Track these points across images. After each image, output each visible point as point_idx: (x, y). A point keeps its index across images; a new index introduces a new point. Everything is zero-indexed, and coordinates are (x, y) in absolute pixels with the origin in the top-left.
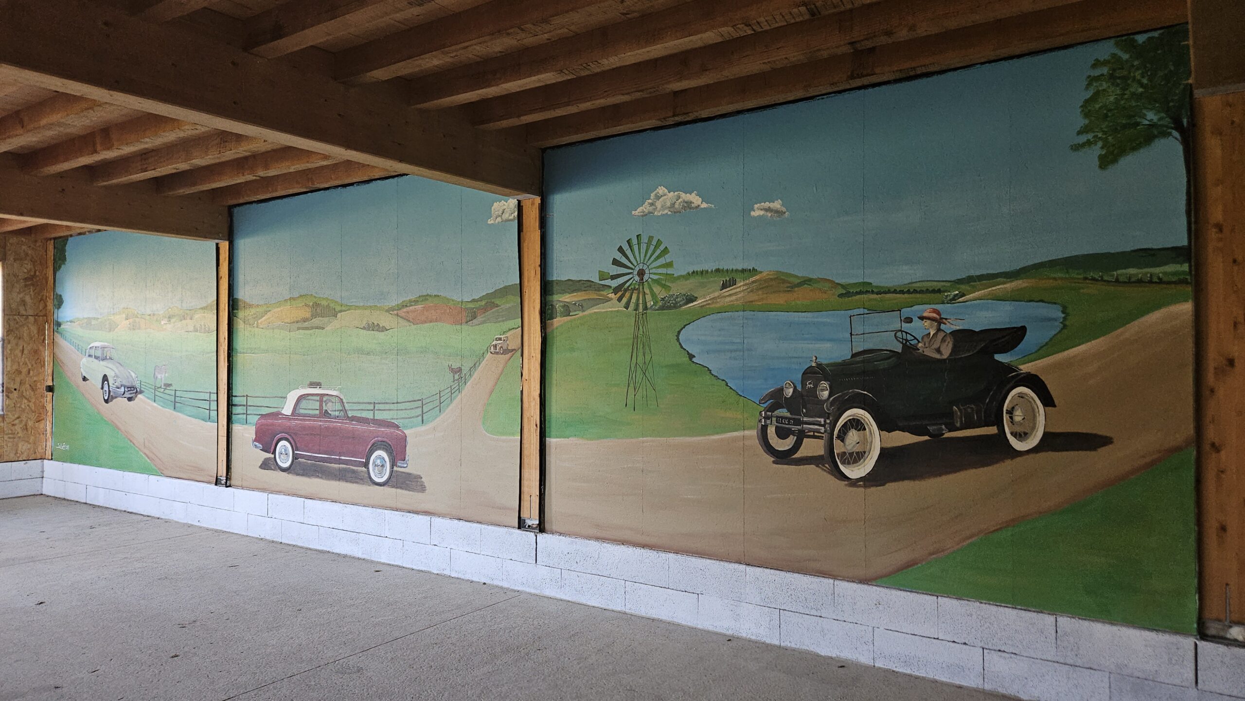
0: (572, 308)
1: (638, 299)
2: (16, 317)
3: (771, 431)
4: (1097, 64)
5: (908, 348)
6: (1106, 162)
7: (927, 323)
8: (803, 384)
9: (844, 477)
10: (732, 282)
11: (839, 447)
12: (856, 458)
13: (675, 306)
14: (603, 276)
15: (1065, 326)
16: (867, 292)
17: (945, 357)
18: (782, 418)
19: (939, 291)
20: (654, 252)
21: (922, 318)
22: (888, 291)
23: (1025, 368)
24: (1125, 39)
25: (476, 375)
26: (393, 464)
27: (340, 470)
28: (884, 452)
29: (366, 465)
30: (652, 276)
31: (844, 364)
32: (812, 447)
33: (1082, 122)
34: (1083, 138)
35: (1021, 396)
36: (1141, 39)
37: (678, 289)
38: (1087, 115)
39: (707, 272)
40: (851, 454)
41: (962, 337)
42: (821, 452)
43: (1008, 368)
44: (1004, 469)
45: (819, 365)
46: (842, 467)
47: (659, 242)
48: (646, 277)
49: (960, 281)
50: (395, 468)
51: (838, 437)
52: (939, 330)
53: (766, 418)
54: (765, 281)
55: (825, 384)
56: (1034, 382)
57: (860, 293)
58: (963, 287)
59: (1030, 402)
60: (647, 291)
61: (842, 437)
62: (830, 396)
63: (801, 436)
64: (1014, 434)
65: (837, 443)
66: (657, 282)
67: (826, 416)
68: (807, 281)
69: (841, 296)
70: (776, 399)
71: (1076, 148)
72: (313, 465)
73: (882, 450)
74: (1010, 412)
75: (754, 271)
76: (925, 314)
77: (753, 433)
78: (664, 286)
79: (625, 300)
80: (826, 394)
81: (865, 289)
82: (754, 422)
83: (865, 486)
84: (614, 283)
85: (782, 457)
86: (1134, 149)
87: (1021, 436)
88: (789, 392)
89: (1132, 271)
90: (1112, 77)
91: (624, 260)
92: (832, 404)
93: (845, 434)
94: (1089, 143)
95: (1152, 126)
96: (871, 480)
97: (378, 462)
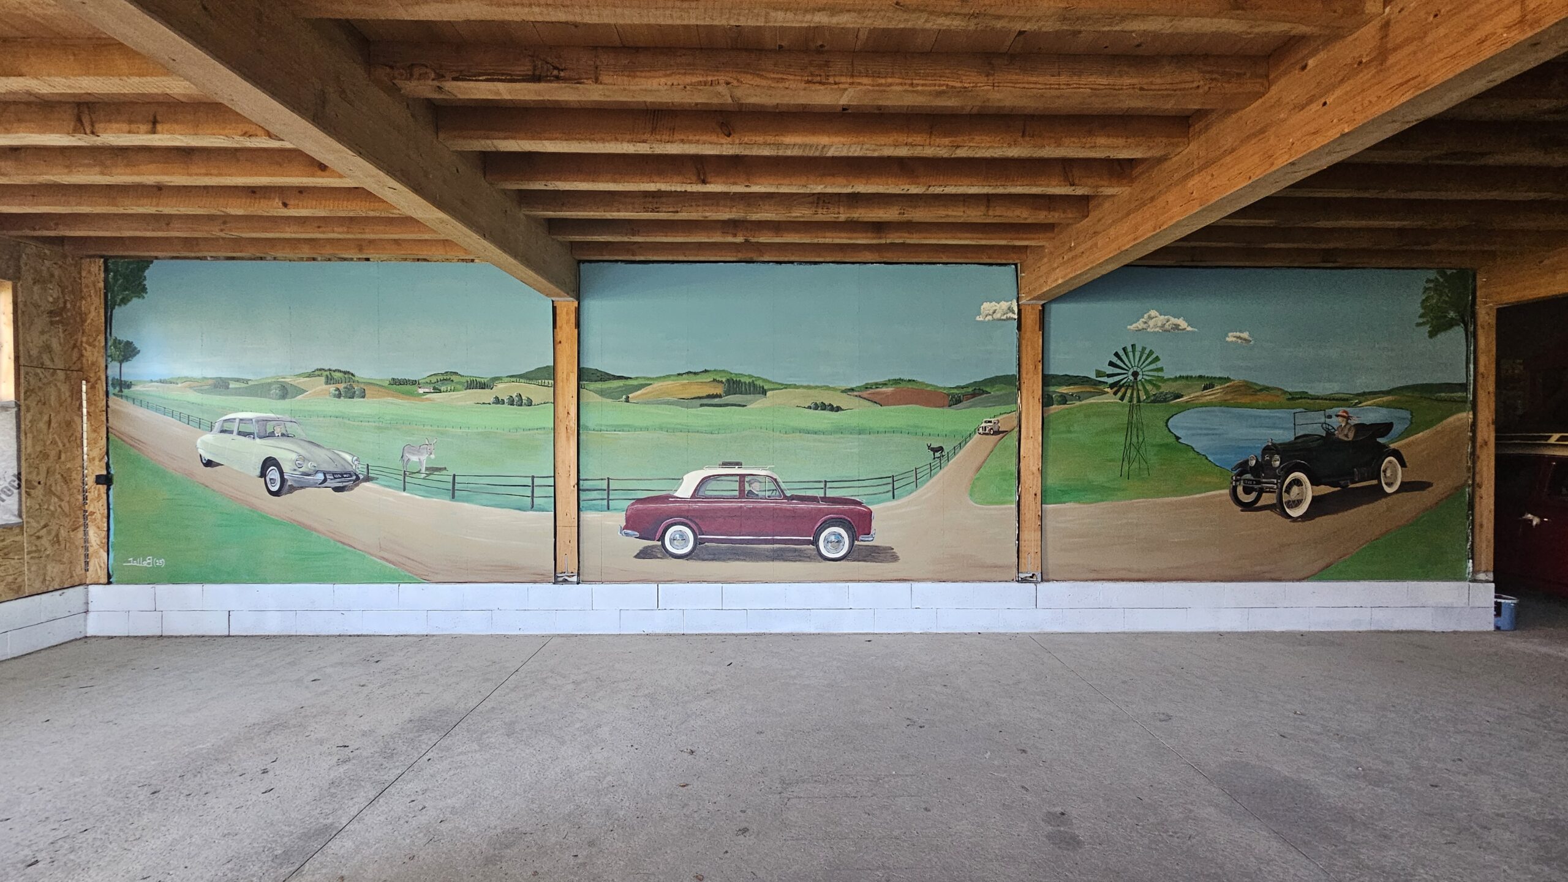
0: (1068, 397)
1: (1132, 394)
2: (39, 371)
3: (1240, 489)
4: (1428, 281)
5: (1329, 434)
6: (1432, 334)
7: (1340, 419)
8: (1263, 457)
9: (1289, 517)
10: (1211, 386)
11: (1285, 498)
12: (1297, 503)
13: (1165, 400)
14: (1099, 374)
15: (1412, 423)
16: (1305, 398)
17: (1350, 439)
18: (1248, 480)
19: (1347, 400)
20: (1146, 359)
21: (1337, 416)
22: (1318, 398)
23: (1392, 446)
24: (1442, 271)
25: (961, 454)
26: (853, 538)
27: (774, 550)
28: (1315, 499)
29: (815, 542)
30: (1145, 377)
31: (1290, 443)
32: (1267, 499)
33: (1421, 311)
34: (1421, 320)
35: (1390, 462)
36: (1449, 272)
37: (1165, 388)
38: (1424, 307)
39: (1191, 377)
40: (1294, 501)
41: (1360, 428)
42: (1275, 501)
43: (1384, 446)
44: (1381, 504)
45: (1273, 445)
46: (1288, 510)
47: (1151, 353)
48: (1140, 378)
49: (1358, 395)
50: (856, 543)
51: (1285, 492)
52: (1347, 423)
53: (1236, 481)
54: (1237, 387)
55: (1277, 457)
56: (1396, 454)
57: (1301, 398)
58: (1361, 398)
59: (1395, 467)
60: (1140, 387)
61: (1288, 491)
62: (1281, 464)
63: (1261, 492)
64: (1386, 484)
65: (1284, 495)
66: (1150, 382)
67: (1277, 477)
68: (1267, 389)
69: (1289, 399)
70: (1243, 468)
71: (1418, 325)
72: (729, 548)
73: (1314, 498)
74: (1385, 471)
75: (1228, 379)
76: (1340, 413)
77: (1227, 491)
78: (1154, 385)
79: (1120, 394)
80: (1278, 463)
81: (1304, 395)
82: (1228, 483)
83: (1303, 521)
84: (1111, 380)
85: (1247, 507)
86: (1445, 330)
87: (1389, 485)
88: (1253, 462)
89: (1443, 394)
90: (1436, 290)
91: (1119, 363)
92: (1282, 469)
93: (1290, 489)
94: (1423, 324)
95: (1452, 318)
96: (1305, 517)
97: (833, 538)
